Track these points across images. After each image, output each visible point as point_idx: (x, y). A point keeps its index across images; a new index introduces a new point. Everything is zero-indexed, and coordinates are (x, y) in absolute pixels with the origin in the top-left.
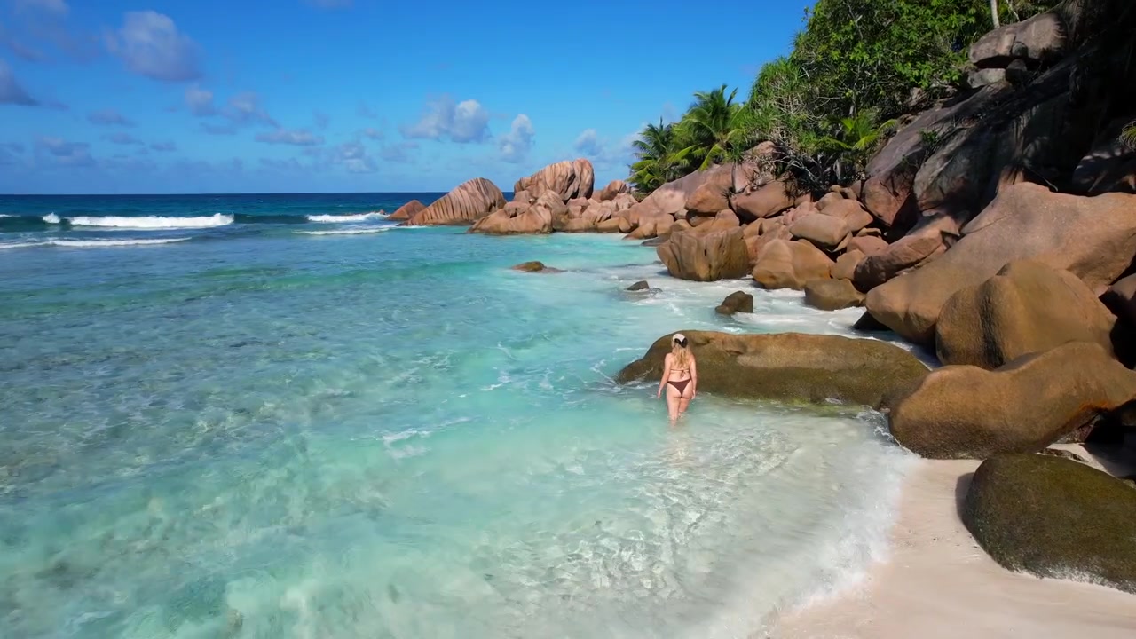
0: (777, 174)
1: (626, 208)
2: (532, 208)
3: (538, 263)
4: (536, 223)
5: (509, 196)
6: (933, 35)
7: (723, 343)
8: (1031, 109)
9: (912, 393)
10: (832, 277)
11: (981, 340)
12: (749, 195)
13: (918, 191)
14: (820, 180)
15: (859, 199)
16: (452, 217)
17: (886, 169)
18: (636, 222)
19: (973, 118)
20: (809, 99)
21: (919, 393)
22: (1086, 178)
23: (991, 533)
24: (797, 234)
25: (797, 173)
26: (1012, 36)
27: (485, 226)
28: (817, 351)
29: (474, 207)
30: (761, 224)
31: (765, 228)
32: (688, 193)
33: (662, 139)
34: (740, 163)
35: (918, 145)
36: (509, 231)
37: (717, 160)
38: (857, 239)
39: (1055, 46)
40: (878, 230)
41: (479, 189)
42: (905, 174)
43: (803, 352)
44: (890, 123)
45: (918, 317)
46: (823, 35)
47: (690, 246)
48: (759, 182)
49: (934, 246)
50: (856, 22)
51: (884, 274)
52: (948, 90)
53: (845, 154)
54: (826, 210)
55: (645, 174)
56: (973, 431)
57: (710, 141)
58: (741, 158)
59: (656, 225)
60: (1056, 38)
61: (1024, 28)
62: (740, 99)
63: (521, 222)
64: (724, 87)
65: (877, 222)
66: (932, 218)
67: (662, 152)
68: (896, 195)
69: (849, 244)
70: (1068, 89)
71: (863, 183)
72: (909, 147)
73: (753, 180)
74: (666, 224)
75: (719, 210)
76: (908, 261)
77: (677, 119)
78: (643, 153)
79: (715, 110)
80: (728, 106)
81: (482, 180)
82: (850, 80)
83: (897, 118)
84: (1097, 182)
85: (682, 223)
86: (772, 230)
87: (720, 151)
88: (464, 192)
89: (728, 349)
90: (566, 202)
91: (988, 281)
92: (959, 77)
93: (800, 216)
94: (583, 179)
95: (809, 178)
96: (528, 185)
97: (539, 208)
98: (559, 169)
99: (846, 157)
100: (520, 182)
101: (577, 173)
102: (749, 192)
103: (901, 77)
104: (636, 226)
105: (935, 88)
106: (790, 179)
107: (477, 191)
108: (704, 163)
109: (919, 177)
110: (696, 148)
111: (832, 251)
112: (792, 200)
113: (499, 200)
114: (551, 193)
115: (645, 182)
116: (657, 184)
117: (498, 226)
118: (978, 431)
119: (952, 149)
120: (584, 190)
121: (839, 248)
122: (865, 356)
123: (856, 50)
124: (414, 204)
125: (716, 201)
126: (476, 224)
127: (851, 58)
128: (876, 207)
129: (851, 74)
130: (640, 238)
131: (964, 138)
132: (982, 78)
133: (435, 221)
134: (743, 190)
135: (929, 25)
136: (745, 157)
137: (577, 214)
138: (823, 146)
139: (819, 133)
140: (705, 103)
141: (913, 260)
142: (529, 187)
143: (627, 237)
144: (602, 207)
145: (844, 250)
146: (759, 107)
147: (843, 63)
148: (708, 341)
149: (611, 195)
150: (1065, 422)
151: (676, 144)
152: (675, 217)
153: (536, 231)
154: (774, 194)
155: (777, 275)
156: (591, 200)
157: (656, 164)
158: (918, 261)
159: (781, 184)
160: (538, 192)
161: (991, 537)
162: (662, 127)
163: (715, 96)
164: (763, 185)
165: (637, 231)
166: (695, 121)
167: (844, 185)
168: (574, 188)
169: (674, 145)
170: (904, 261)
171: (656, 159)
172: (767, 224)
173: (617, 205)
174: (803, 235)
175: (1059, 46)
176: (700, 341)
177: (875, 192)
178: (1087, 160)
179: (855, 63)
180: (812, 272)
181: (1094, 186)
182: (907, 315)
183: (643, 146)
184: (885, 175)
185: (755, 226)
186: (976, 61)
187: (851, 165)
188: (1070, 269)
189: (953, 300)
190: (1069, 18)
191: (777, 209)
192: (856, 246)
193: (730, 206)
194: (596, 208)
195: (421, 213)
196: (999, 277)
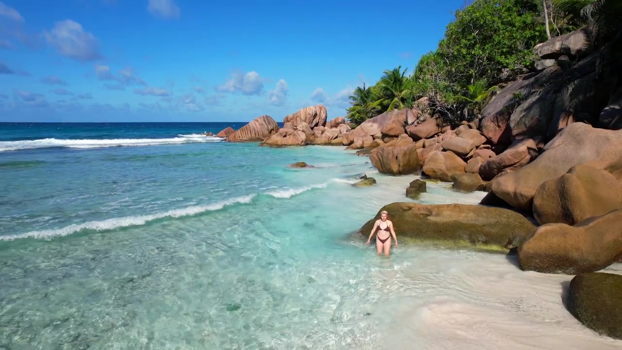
0: (432, 115)
1: (345, 132)
2: (295, 132)
3: (303, 163)
4: (297, 140)
5: (281, 125)
6: (516, 41)
7: (419, 209)
8: (574, 81)
9: (529, 238)
10: (466, 172)
11: (560, 208)
12: (416, 126)
13: (512, 125)
14: (455, 118)
15: (477, 129)
16: (250, 136)
17: (493, 113)
18: (352, 140)
19: (541, 86)
20: (449, 75)
21: (533, 238)
22: (607, 119)
23: (586, 316)
24: (446, 148)
25: (442, 114)
26: (560, 42)
27: (269, 141)
28: (472, 214)
29: (262, 131)
30: (424, 142)
31: (427, 144)
32: (381, 124)
33: (365, 94)
34: (411, 109)
35: (511, 100)
36: (283, 144)
37: (397, 107)
38: (478, 151)
39: (584, 48)
40: (490, 146)
41: (265, 121)
42: (504, 116)
43: (463, 215)
44: (494, 88)
45: (521, 195)
46: (457, 41)
47: (388, 154)
48: (422, 119)
49: (524, 156)
50: (475, 34)
51: (496, 170)
52: (523, 70)
53: (470, 104)
54: (461, 134)
55: (355, 114)
56: (565, 259)
57: (392, 96)
58: (412, 106)
59: (363, 142)
60: (584, 43)
61: (567, 38)
62: (409, 74)
63: (289, 140)
64: (400, 67)
65: (489, 141)
66: (522, 140)
67: (365, 102)
68: (499, 126)
69: (474, 153)
70: (594, 71)
71: (480, 120)
72: (506, 102)
73: (418, 118)
74: (369, 141)
75: (400, 134)
76: (510, 164)
77: (374, 84)
78: (355, 102)
79: (395, 80)
80: (402, 77)
81: (266, 116)
82: (471, 65)
83: (496, 85)
84: (613, 122)
85: (379, 141)
86: (431, 145)
87: (397, 102)
88: (257, 123)
89: (421, 213)
90: (312, 129)
91: (563, 176)
92: (530, 63)
93: (447, 138)
94: (321, 116)
95: (449, 117)
96: (291, 119)
97: (299, 132)
98: (308, 111)
99: (471, 106)
100: (287, 118)
101: (318, 113)
102: (416, 124)
103: (499, 63)
104: (352, 142)
105: (516, 69)
106: (439, 117)
107: (264, 123)
108: (389, 108)
109: (513, 117)
110: (384, 100)
111: (465, 157)
112: (440, 129)
113: (276, 127)
114: (304, 123)
115: (356, 118)
116: (362, 120)
117: (277, 141)
118: (567, 260)
119: (531, 102)
120: (322, 122)
121: (469, 156)
122: (498, 217)
123: (476, 49)
124: (229, 129)
125: (398, 129)
126: (264, 141)
127: (473, 53)
128: (488, 133)
129: (472, 62)
130: (354, 149)
131: (537, 97)
132: (542, 64)
133: (241, 138)
134: (413, 123)
135: (515, 36)
136: (414, 106)
137: (319, 135)
138: (458, 100)
139: (455, 93)
140: (389, 76)
141: (512, 163)
142: (291, 120)
143: (348, 148)
144: (332, 131)
145: (471, 157)
146: (419, 79)
147: (468, 56)
148: (410, 208)
149: (336, 125)
150: (615, 255)
151: (373, 98)
152: (374, 137)
153: (298, 145)
154: (430, 126)
155: (437, 171)
156: (326, 127)
157: (361, 108)
158: (515, 164)
159: (434, 120)
160: (297, 123)
161: (586, 319)
162: (364, 88)
163: (395, 72)
164: (424, 121)
165: (353, 145)
166: (384, 85)
167: (469, 120)
168: (316, 122)
169: (371, 98)
170: (507, 163)
171: (361, 106)
172: (428, 142)
173: (340, 131)
174: (449, 149)
175: (586, 48)
176: (406, 208)
177: (487, 126)
178: (607, 110)
179: (475, 55)
180: (455, 168)
181: (612, 123)
182: (515, 193)
183: (354, 99)
184: (493, 115)
185: (420, 143)
186: (541, 56)
187: (473, 110)
188: (605, 169)
189: (543, 187)
190: (591, 33)
191: (433, 133)
192: (479, 155)
193: (406, 132)
194: (330, 132)
195: (233, 134)
196: (569, 174)
